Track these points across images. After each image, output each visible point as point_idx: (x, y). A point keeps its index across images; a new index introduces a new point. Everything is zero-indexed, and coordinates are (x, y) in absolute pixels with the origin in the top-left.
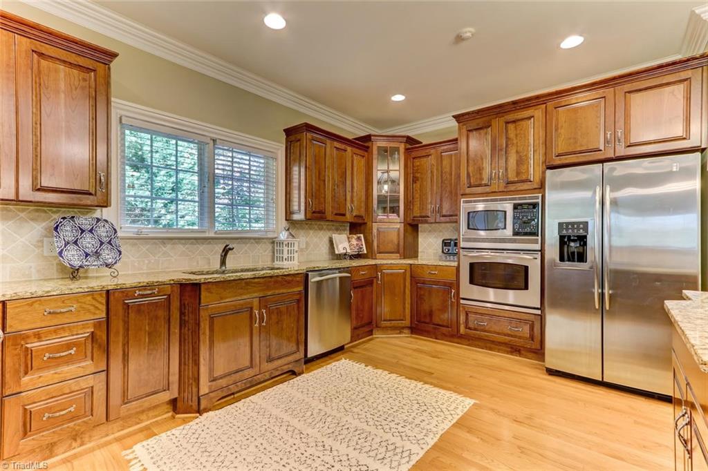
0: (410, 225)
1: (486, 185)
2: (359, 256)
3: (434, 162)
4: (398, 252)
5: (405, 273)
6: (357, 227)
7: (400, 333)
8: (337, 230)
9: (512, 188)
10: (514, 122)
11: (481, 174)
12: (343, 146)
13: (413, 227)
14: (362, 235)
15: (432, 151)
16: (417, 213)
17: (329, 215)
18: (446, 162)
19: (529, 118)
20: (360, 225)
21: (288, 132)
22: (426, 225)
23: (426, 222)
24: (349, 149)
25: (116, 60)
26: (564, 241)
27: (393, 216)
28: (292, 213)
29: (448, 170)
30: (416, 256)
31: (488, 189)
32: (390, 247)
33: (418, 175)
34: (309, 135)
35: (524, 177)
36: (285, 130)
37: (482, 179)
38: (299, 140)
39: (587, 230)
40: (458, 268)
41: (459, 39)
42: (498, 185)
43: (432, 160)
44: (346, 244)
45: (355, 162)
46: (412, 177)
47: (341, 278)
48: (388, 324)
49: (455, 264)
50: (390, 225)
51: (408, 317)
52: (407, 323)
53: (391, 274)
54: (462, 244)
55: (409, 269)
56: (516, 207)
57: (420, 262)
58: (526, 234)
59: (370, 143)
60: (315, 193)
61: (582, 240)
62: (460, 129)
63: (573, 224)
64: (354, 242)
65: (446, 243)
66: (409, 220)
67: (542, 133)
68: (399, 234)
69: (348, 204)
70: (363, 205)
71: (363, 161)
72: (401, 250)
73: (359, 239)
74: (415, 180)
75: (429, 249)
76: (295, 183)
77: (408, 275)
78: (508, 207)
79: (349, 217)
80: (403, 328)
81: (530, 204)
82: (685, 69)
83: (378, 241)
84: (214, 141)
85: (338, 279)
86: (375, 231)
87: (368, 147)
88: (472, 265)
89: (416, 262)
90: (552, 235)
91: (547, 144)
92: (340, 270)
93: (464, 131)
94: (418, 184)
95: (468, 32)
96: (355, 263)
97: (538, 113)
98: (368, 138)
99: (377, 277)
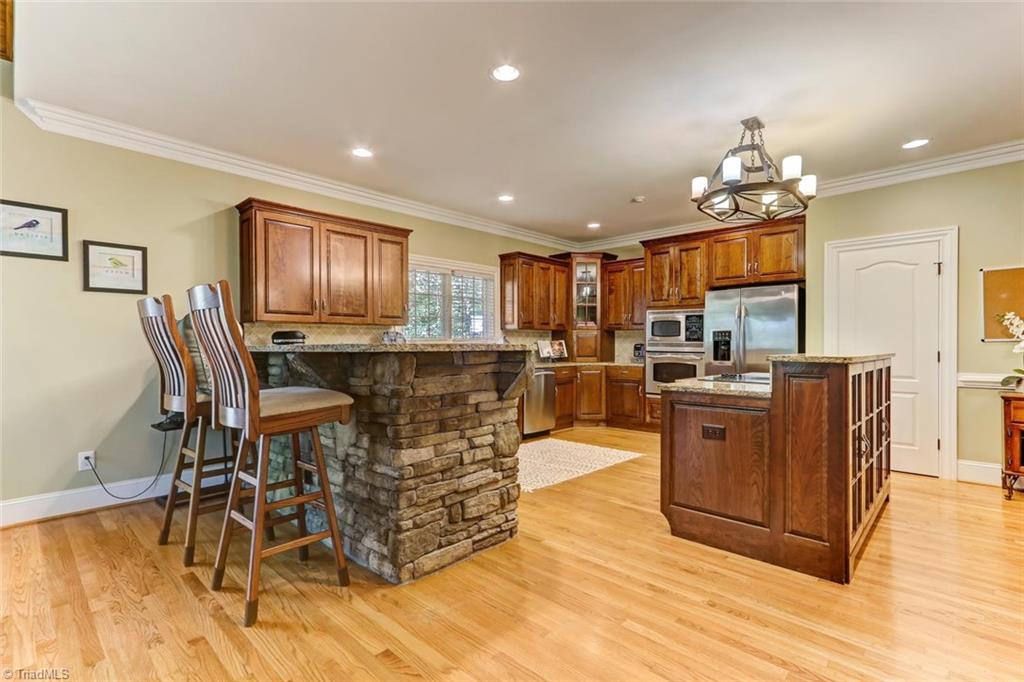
0: (606, 331)
1: (666, 300)
2: (560, 359)
3: (627, 276)
4: (595, 356)
5: (601, 374)
6: (559, 334)
7: (597, 425)
8: (541, 336)
9: (685, 303)
10: (686, 250)
11: (662, 291)
12: (547, 265)
13: (609, 334)
14: (563, 342)
15: (626, 267)
16: (612, 320)
17: (536, 325)
18: (636, 277)
19: (697, 248)
20: (561, 332)
21: (503, 258)
22: (621, 332)
23: (620, 329)
24: (552, 267)
25: (411, 234)
26: (716, 344)
27: (591, 324)
28: (505, 324)
29: (638, 284)
30: (613, 360)
31: (667, 303)
32: (588, 351)
33: (613, 287)
34: (521, 260)
35: (693, 295)
36: (500, 256)
37: (662, 295)
38: (512, 265)
39: (730, 336)
40: (644, 368)
41: (634, 201)
42: (674, 301)
43: (624, 275)
44: (550, 349)
45: (557, 277)
46: (609, 289)
47: (546, 375)
48: (586, 417)
49: (642, 365)
50: (587, 331)
51: (604, 412)
52: (603, 416)
53: (590, 375)
54: (648, 348)
55: (604, 370)
56: (687, 317)
57: (616, 364)
58: (695, 340)
59: (570, 260)
60: (525, 307)
61: (728, 343)
62: (646, 253)
63: (722, 332)
64: (557, 347)
65: (637, 348)
66: (605, 328)
67: (706, 261)
68: (596, 341)
69: (551, 315)
70: (564, 315)
71: (564, 276)
72: (598, 354)
73: (560, 344)
74: (611, 292)
75: (623, 353)
76: (508, 297)
77: (604, 374)
78: (681, 318)
79: (552, 326)
80: (600, 421)
81: (697, 316)
82: (794, 223)
83: (578, 345)
84: (453, 271)
85: (543, 377)
86: (575, 338)
87: (568, 263)
88: (655, 365)
89: (611, 364)
90: (709, 339)
91: (709, 269)
92: (546, 369)
93: (649, 255)
94: (613, 296)
95: (640, 199)
96: (558, 365)
97: (703, 245)
98: (568, 255)
99: (576, 377)
